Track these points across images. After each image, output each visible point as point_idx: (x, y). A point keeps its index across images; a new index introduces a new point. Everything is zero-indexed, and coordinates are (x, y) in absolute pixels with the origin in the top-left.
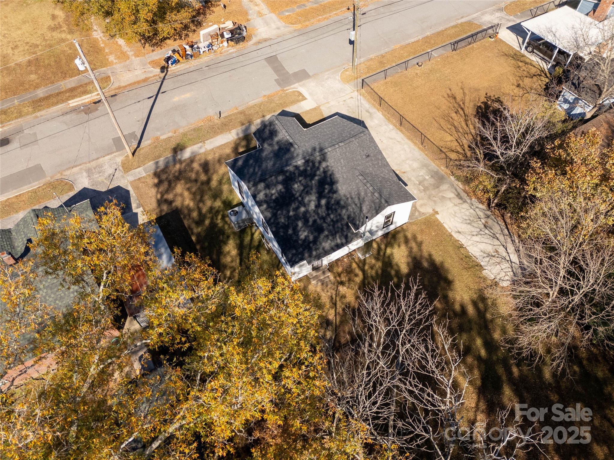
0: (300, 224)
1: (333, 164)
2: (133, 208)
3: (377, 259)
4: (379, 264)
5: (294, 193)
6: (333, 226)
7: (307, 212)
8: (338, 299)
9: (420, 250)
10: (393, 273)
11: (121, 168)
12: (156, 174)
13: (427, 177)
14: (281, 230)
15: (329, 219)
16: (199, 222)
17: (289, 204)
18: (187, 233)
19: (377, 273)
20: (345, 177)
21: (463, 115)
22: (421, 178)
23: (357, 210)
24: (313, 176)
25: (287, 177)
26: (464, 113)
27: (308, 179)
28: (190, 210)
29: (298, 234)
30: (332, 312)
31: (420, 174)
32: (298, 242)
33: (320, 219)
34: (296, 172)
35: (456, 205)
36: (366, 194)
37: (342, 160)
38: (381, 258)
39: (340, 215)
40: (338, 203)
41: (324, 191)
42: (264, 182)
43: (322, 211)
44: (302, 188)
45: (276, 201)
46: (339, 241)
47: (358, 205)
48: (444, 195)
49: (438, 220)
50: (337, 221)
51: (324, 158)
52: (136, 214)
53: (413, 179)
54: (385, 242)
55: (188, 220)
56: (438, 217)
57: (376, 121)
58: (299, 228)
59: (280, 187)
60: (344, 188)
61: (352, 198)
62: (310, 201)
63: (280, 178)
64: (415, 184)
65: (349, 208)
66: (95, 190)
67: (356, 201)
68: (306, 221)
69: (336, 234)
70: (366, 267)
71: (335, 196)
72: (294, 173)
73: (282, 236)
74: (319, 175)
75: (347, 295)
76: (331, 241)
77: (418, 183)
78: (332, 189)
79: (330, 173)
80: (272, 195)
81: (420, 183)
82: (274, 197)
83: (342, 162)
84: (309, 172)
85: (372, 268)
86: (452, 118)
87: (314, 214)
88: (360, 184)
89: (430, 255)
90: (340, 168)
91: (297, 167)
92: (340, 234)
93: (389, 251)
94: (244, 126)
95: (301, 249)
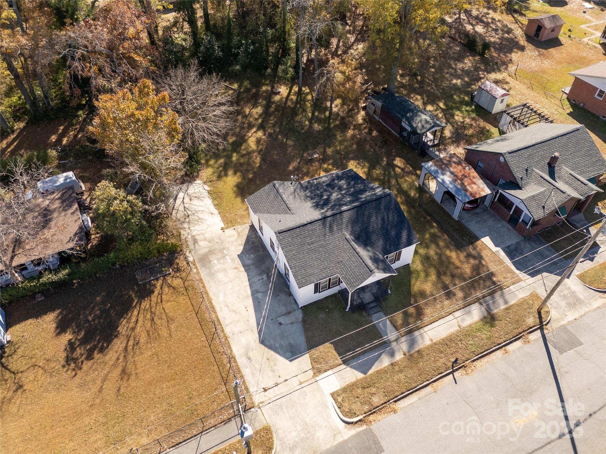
2: (502, 251)
13: (215, 262)
16: (435, 236)
22: (222, 261)
28: (447, 247)
35: (203, 234)
47: (296, 193)
48: (208, 243)
53: (230, 260)
55: (445, 239)
56: (223, 225)
57: (243, 340)
60: (307, 205)
62: (337, 196)
65: (304, 195)
67: (297, 196)
68: (340, 188)
69: (317, 184)
71: (315, 201)
74: (327, 207)
76: (321, 181)
79: (318, 209)
82: (368, 192)
84: (337, 206)
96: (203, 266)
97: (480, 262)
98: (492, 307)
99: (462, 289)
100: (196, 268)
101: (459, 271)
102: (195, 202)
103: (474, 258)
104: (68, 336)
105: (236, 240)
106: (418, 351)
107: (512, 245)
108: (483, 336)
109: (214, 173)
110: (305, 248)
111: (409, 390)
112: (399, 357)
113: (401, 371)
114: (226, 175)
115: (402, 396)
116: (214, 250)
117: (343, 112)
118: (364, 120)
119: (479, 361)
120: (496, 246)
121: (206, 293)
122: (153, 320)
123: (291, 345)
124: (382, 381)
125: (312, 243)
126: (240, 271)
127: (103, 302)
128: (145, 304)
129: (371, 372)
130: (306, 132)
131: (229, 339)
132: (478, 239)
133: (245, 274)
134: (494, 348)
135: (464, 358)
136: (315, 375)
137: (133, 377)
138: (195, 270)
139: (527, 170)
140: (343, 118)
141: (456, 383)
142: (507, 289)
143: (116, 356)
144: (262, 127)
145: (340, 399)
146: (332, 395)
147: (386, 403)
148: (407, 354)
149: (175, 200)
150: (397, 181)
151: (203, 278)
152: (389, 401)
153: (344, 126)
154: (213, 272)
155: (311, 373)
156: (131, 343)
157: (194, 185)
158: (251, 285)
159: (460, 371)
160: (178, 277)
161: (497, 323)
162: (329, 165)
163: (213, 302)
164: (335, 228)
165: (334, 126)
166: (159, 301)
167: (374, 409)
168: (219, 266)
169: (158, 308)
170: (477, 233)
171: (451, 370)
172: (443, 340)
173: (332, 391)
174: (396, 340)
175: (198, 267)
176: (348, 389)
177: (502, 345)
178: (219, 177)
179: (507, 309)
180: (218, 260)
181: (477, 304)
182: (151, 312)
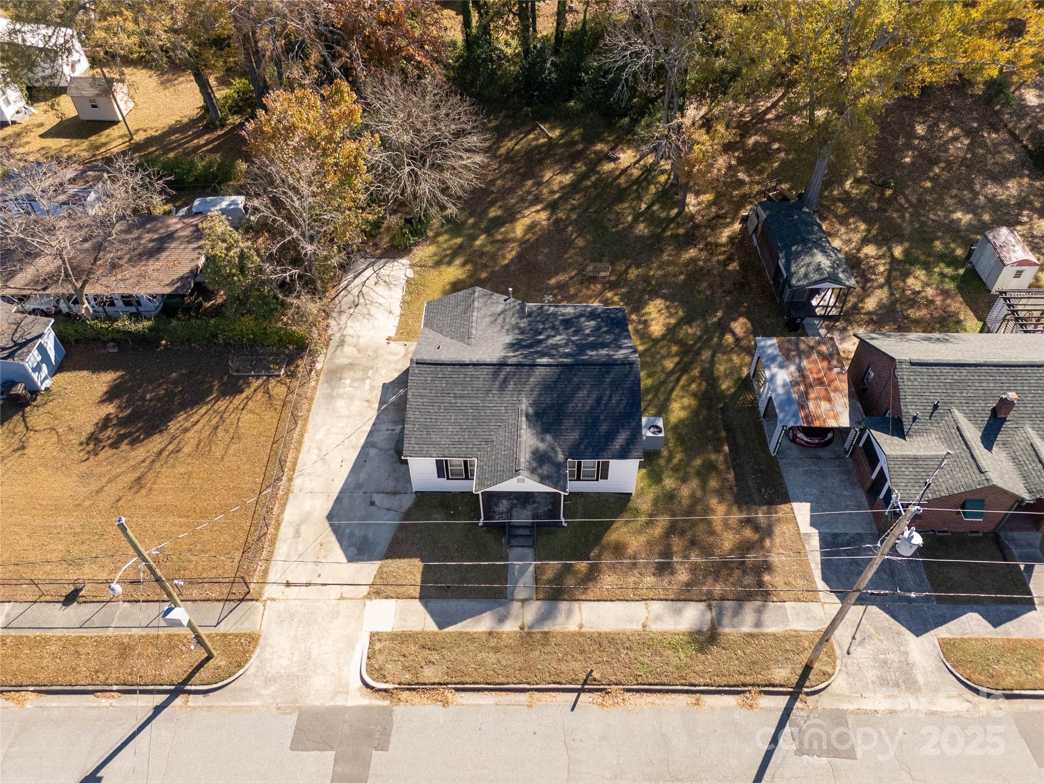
2: (817, 539)
31: (351, 389)
33: (558, 328)
35: (358, 337)
39: (530, 324)
40: (522, 333)
41: (532, 342)
45: (605, 347)
48: (356, 352)
49: (397, 333)
56: (392, 335)
58: (592, 329)
60: (502, 339)
96: (327, 382)
97: (762, 540)
98: (726, 620)
99: (694, 569)
100: (317, 381)
101: (711, 539)
102: (381, 289)
103: (757, 528)
104: (110, 409)
105: (396, 362)
106: (546, 633)
107: (846, 534)
108: (674, 661)
109: (435, 254)
110: (447, 399)
111: (489, 684)
112: (510, 627)
113: (497, 650)
114: (449, 263)
115: (472, 686)
116: (358, 365)
117: (703, 216)
118: (731, 239)
119: (638, 695)
120: (813, 524)
121: (306, 420)
122: (216, 428)
123: (365, 540)
124: (457, 650)
125: (462, 397)
126: (370, 407)
127: (176, 383)
128: (222, 404)
129: (451, 629)
130: (618, 233)
131: (291, 495)
132: (786, 499)
133: (374, 414)
134: (679, 687)
135: (613, 678)
136: (369, 596)
137: (144, 492)
138: (313, 383)
139: (936, 407)
140: (697, 226)
141: (572, 710)
142: (779, 604)
143: (144, 455)
144: (553, 207)
145: (378, 646)
146: (372, 635)
147: (440, 684)
148: (526, 630)
149: (356, 277)
150: (713, 356)
151: (316, 397)
152: (447, 684)
153: (689, 239)
154: (335, 394)
155: (366, 590)
156: (170, 448)
157: (396, 264)
158: (371, 433)
159: (596, 695)
160: (286, 384)
161: (715, 649)
162: (617, 295)
163: (306, 436)
164: (511, 386)
165: (672, 236)
166: (241, 407)
167: (418, 684)
168: (348, 389)
169: (233, 415)
170: (791, 491)
171: (580, 687)
172: (600, 634)
173: (375, 630)
174: (524, 601)
175: (320, 381)
176: (401, 638)
177: (697, 688)
178: (438, 264)
179: (751, 635)
180: (353, 380)
181: (702, 606)
182: (221, 417)
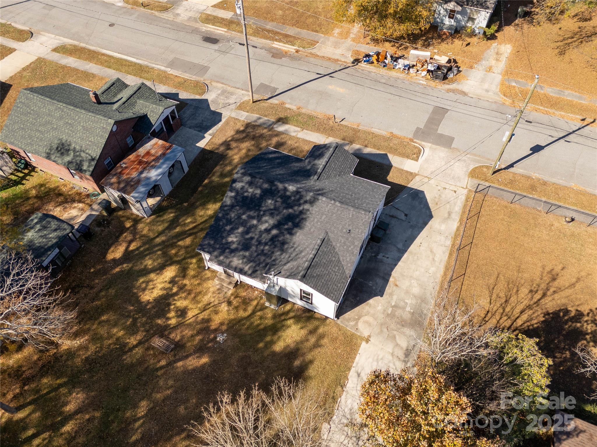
0: (241, 230)
1: (314, 212)
2: (208, 133)
3: (274, 317)
4: (269, 322)
5: (263, 205)
6: (258, 255)
7: (255, 226)
8: (211, 309)
9: (311, 349)
10: (268, 338)
11: (238, 104)
12: (248, 125)
13: (408, 309)
14: (224, 221)
15: (262, 248)
16: (223, 175)
17: (249, 209)
18: (208, 175)
19: (258, 325)
20: (312, 230)
21: (535, 300)
22: (402, 304)
23: (285, 261)
24: (289, 206)
25: (271, 189)
26: (539, 300)
27: (284, 205)
28: (230, 163)
29: (230, 235)
30: (196, 312)
31: (406, 301)
32: (223, 239)
33: (257, 240)
34: (282, 192)
35: (392, 354)
36: (304, 257)
37: (324, 216)
38: (278, 320)
39: (273, 253)
40: (283, 243)
41: (284, 225)
42: (252, 178)
43: (265, 237)
44: (272, 207)
45: (245, 198)
46: (246, 268)
47: (290, 259)
48: (397, 337)
49: (360, 346)
50: (265, 255)
51: (312, 202)
52: (204, 137)
53: (395, 297)
54: (298, 314)
55: (220, 168)
56: (364, 344)
57: (443, 227)
58: (236, 231)
59: (258, 192)
60: (301, 237)
61: (294, 250)
62: (266, 222)
63: (266, 186)
64: (389, 302)
65: (284, 254)
66: (209, 105)
67: (294, 254)
68: (247, 232)
69: (251, 261)
70: (259, 313)
71: (288, 236)
72: (279, 192)
73: (219, 224)
74: (295, 211)
75: (220, 314)
76: (242, 263)
77: (393, 304)
78: (292, 229)
79: (304, 216)
80: (247, 191)
81: (396, 306)
82: (246, 194)
83: (323, 218)
84: (289, 201)
85: (261, 318)
86: (518, 291)
87: (257, 233)
88: (311, 246)
89: (311, 362)
90: (316, 220)
91: (285, 189)
92: (254, 265)
93: (290, 322)
94: (343, 142)
95: (218, 246)
97: (231, 140)
98: (271, 122)
101: (251, 148)
103: (228, 145)
107: (195, 130)
112: (357, 146)
126: (395, 279)
129: (382, 152)
131: (453, 235)
132: (203, 150)
133: (393, 273)
136: (416, 175)
142: (246, 121)
145: (415, 156)
148: (351, 144)
173: (416, 162)
176: (405, 156)
